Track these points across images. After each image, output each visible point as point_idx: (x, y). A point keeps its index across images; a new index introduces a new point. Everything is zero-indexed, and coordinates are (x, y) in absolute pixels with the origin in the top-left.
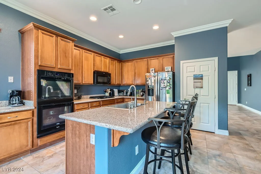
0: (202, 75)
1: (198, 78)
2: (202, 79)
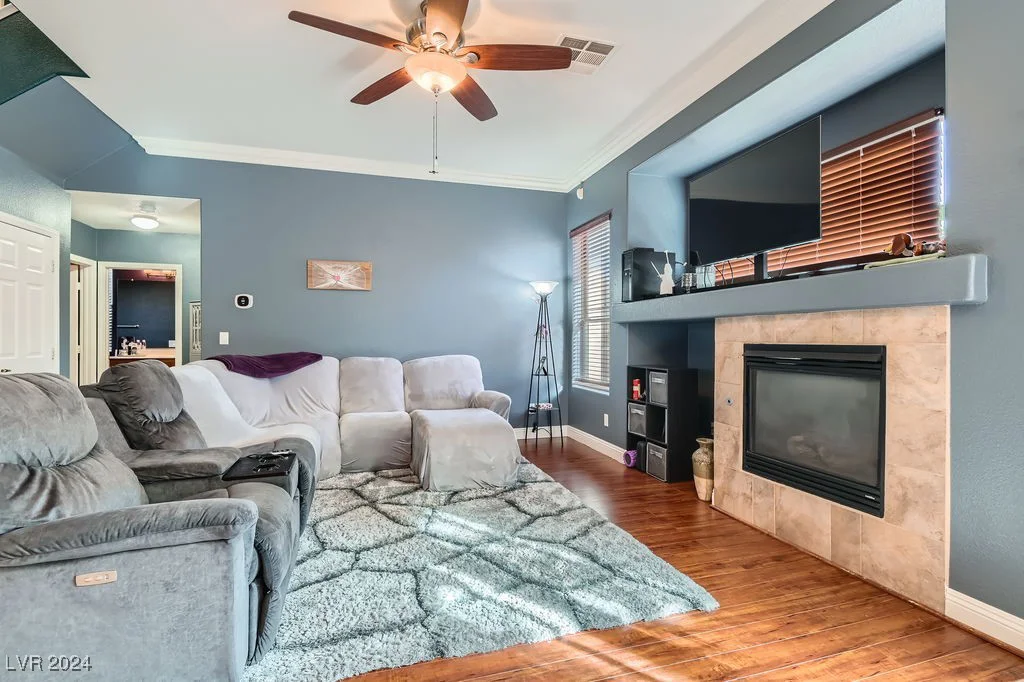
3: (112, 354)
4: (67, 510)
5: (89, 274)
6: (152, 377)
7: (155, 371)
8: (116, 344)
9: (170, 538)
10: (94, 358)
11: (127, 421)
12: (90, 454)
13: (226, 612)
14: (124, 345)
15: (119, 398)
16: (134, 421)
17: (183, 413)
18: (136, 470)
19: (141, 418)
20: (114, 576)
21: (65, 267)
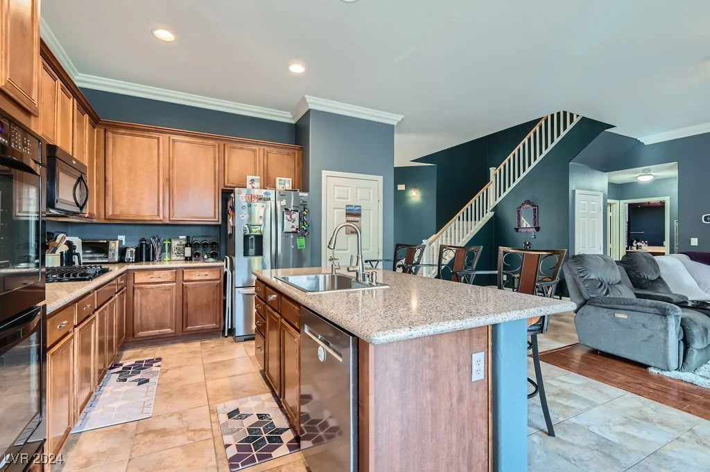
0: (360, 206)
1: (353, 213)
2: (359, 215)
3: (627, 249)
4: (611, 295)
5: (615, 208)
6: (644, 260)
7: (645, 257)
8: (630, 243)
9: (644, 309)
10: (618, 250)
11: (633, 276)
12: (618, 283)
13: (666, 341)
14: (634, 244)
15: (629, 266)
16: (635, 276)
17: (660, 277)
18: (635, 294)
19: (638, 276)
20: (626, 317)
21: (606, 205)
